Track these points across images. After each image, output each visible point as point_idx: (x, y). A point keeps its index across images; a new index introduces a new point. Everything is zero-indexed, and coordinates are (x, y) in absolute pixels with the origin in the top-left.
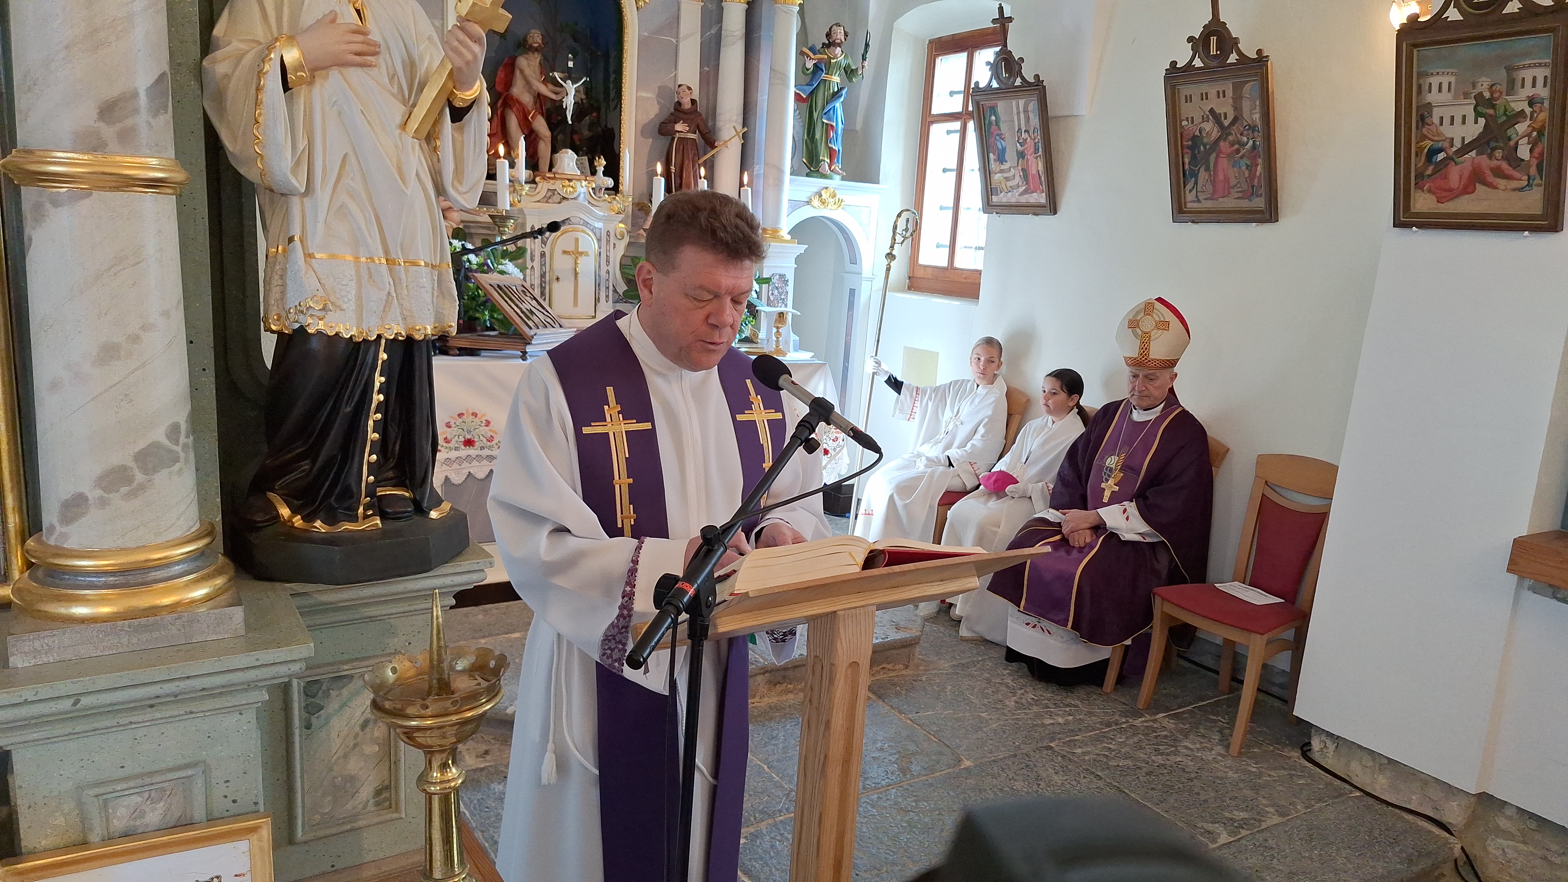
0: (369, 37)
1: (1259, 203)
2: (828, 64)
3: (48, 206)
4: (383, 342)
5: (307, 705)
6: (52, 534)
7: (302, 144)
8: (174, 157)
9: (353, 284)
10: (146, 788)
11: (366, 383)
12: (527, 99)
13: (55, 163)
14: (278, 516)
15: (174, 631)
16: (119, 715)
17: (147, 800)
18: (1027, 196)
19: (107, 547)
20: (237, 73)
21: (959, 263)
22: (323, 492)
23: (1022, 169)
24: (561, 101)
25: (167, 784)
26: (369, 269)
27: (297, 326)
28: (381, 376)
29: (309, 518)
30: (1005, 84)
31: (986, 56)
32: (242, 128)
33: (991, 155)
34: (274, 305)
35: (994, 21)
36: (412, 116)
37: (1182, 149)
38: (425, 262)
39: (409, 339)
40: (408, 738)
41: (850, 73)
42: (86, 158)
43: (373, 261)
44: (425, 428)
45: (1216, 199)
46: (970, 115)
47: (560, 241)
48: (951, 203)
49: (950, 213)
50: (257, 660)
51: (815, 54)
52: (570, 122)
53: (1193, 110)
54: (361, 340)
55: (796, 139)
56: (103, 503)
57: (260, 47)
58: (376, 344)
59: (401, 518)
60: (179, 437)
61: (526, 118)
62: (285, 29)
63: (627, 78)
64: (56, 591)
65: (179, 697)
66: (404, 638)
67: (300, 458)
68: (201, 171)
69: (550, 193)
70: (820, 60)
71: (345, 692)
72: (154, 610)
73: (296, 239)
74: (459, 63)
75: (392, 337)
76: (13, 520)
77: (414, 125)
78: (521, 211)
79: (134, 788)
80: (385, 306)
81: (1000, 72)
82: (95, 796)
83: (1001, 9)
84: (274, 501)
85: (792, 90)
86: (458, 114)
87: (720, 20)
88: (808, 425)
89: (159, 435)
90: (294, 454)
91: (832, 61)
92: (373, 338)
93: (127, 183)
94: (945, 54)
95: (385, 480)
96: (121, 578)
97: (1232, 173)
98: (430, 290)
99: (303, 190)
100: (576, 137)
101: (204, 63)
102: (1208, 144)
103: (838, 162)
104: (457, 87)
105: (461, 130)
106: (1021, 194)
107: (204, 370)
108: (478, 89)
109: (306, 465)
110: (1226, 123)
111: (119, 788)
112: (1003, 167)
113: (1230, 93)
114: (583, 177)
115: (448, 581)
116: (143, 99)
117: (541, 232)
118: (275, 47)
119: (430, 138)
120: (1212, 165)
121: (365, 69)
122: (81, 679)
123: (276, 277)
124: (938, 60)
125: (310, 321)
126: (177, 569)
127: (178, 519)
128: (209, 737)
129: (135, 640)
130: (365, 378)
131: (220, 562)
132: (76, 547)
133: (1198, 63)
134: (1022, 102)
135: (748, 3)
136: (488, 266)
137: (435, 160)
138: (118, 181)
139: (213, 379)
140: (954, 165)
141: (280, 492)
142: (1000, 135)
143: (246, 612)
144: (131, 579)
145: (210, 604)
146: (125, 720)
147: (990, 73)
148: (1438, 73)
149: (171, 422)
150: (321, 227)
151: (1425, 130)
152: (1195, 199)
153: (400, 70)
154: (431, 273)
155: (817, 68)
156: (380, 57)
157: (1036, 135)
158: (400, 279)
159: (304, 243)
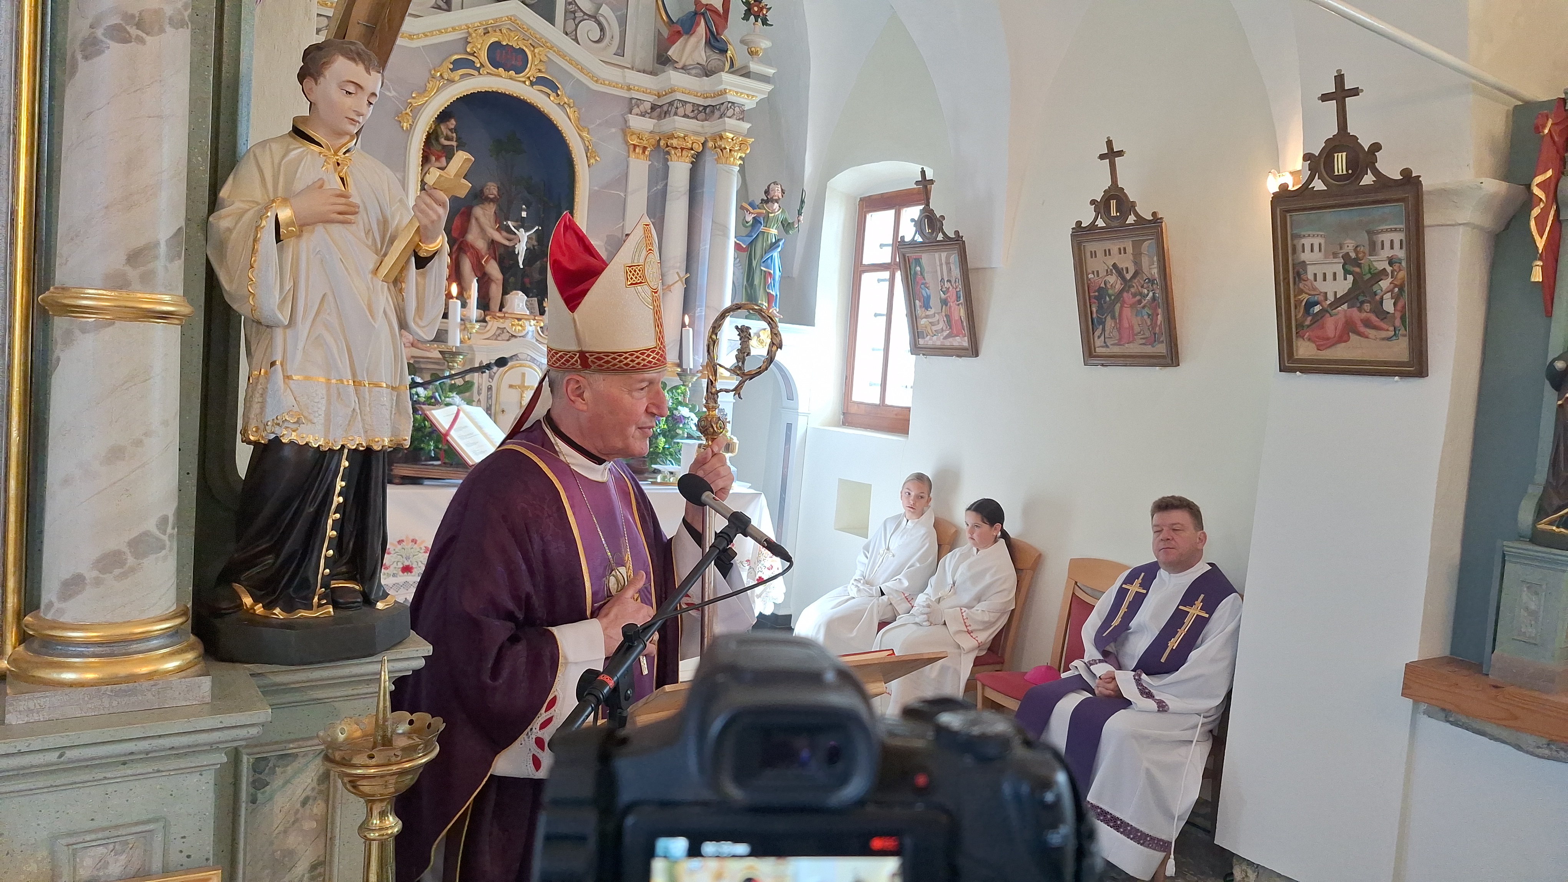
0: (350, 199)
1: (1161, 348)
2: (767, 218)
3: (77, 332)
4: (346, 451)
5: (255, 780)
6: (50, 610)
7: (288, 285)
8: (182, 293)
9: (324, 401)
10: (112, 840)
11: (329, 486)
12: (481, 245)
13: (86, 298)
14: (241, 604)
15: (150, 697)
16: (96, 770)
17: (112, 851)
18: (951, 339)
19: (97, 621)
20: (238, 227)
21: (888, 402)
22: (283, 583)
23: (946, 315)
24: (514, 247)
25: (131, 837)
26: (338, 389)
27: (272, 436)
28: (342, 480)
29: (269, 606)
30: (928, 239)
31: (913, 212)
32: (238, 272)
33: (917, 302)
34: (253, 419)
35: (917, 183)
37: (1090, 300)
38: (386, 385)
39: (369, 449)
40: (354, 787)
41: (786, 226)
42: (112, 294)
43: (342, 382)
44: (377, 528)
45: (1123, 345)
46: (898, 266)
47: (509, 376)
48: (882, 347)
49: (881, 354)
50: (222, 722)
51: (754, 208)
52: (522, 267)
53: (1098, 265)
54: (327, 449)
55: (736, 285)
56: (98, 582)
57: (259, 207)
58: (340, 454)
59: (350, 608)
60: (166, 529)
61: (480, 262)
62: (280, 193)
64: (51, 659)
65: (149, 756)
67: (265, 552)
68: (200, 305)
69: (499, 331)
70: (759, 215)
71: (289, 769)
72: (133, 678)
73: (277, 363)
74: (426, 222)
75: (354, 447)
76: (12, 601)
77: (384, 271)
78: (471, 348)
79: (101, 839)
80: (350, 420)
81: (923, 227)
82: (67, 846)
83: (923, 173)
84: (239, 591)
85: (732, 240)
86: (422, 262)
87: (666, 176)
88: (726, 536)
89: (151, 525)
90: (260, 548)
91: (770, 215)
92: (338, 448)
93: (143, 315)
94: (874, 211)
95: (339, 574)
96: (107, 649)
97: (1136, 321)
98: (389, 409)
99: (286, 323)
100: (527, 280)
101: (210, 219)
102: (1113, 295)
103: (776, 306)
104: (422, 241)
105: (424, 276)
106: (946, 338)
107: (188, 474)
108: (440, 242)
109: (269, 559)
110: (1128, 277)
111: (89, 839)
112: (928, 313)
113: (1130, 250)
114: (533, 317)
116: (163, 249)
117: (488, 366)
118: (272, 206)
119: (397, 281)
120: (1117, 314)
121: (345, 225)
122: (68, 734)
123: (258, 395)
124: (869, 216)
125: (285, 432)
126: (155, 643)
127: (160, 598)
128: (171, 795)
129: (115, 703)
130: (328, 482)
131: (191, 639)
132: (71, 621)
133: (1100, 223)
134: (944, 255)
135: (692, 163)
136: (436, 399)
137: (400, 300)
138: (137, 313)
139: (195, 482)
140: (885, 311)
141: (243, 584)
142: (925, 284)
143: (213, 681)
144: (116, 650)
145: (183, 674)
146: (100, 776)
147: (915, 228)
148: (1309, 236)
149: (161, 514)
150: (299, 355)
151: (1301, 285)
152: (1103, 344)
153: (375, 227)
154: (391, 394)
155: (756, 221)
156: (359, 216)
157: (957, 284)
158: (364, 398)
159: (284, 367)
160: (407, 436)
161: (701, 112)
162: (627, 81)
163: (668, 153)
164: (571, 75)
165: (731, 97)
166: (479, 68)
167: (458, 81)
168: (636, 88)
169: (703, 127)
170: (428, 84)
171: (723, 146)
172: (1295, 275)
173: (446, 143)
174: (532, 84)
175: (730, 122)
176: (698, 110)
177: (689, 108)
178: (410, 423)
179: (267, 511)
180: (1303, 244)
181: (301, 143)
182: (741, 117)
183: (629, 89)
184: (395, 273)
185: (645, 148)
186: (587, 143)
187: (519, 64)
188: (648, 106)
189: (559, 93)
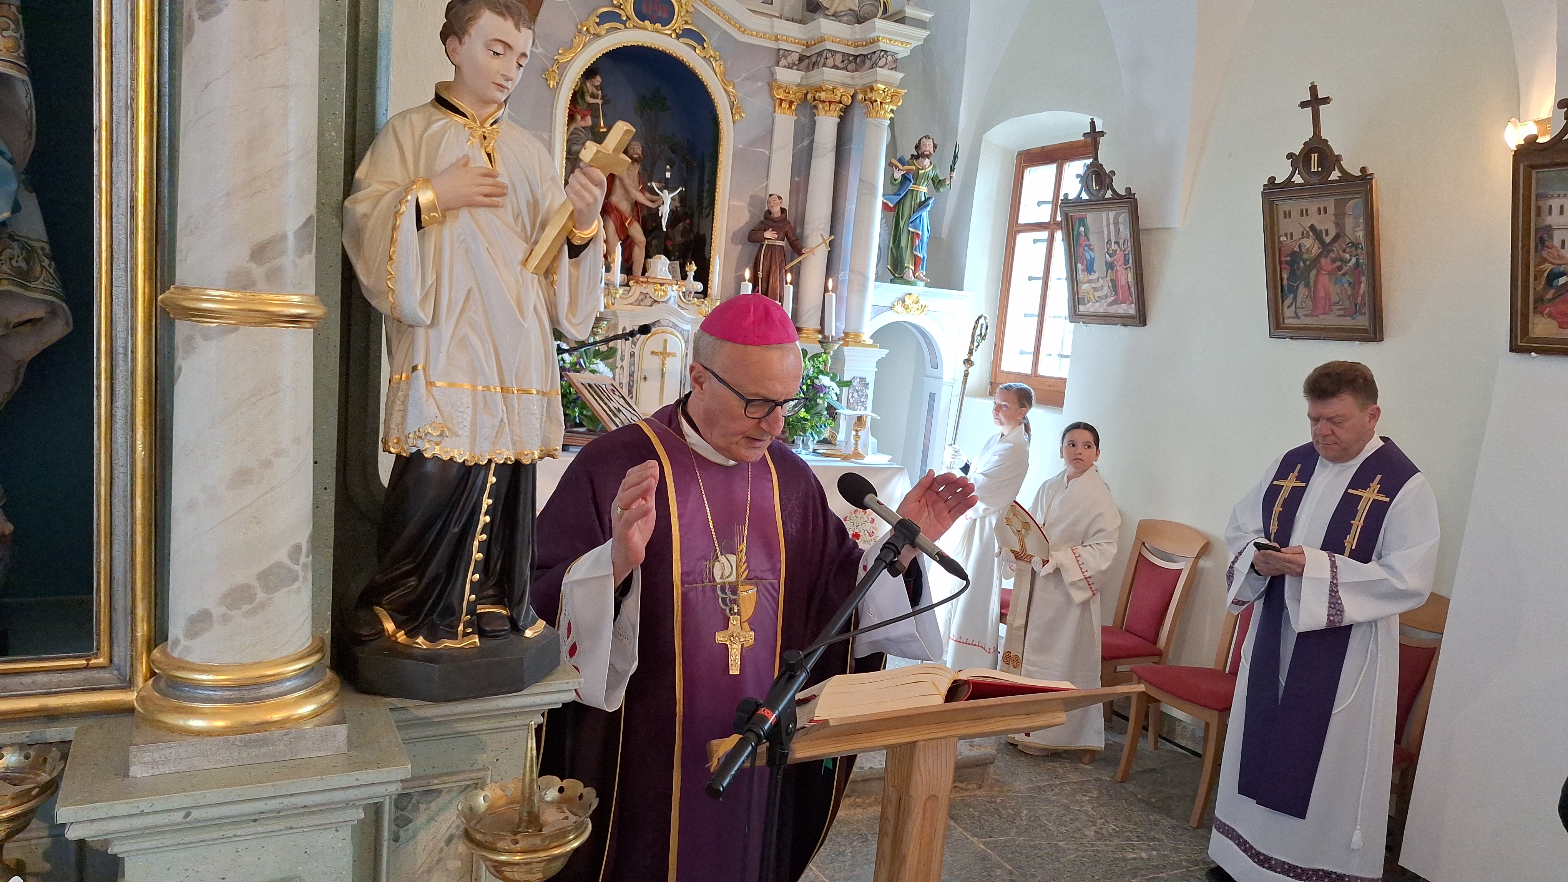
0: (497, 179)
1: (1362, 321)
2: (917, 176)
3: (199, 339)
4: (493, 466)
5: (397, 819)
6: (177, 647)
7: (431, 280)
8: (314, 293)
9: (469, 411)
11: (474, 504)
12: (625, 208)
14: (382, 630)
15: (282, 747)
16: (225, 828)
18: (1115, 306)
19: (226, 662)
20: (376, 213)
21: (1043, 371)
22: (427, 608)
23: (1111, 280)
24: (657, 209)
26: (484, 396)
27: (414, 450)
28: (488, 498)
29: (412, 634)
30: (1094, 196)
31: (1076, 168)
32: (376, 265)
33: (1079, 265)
34: (394, 429)
35: (1085, 135)
36: (533, 253)
37: (1280, 265)
38: (537, 391)
39: (518, 463)
41: (937, 183)
42: (236, 295)
43: (489, 389)
45: (1316, 316)
46: (1059, 225)
47: (651, 342)
48: (1036, 311)
49: (1035, 320)
50: (357, 780)
51: (903, 165)
52: (665, 229)
53: (1292, 227)
54: (473, 464)
56: (225, 619)
57: (399, 189)
58: (486, 469)
59: (500, 636)
60: (300, 558)
61: (624, 225)
62: (422, 173)
63: (721, 188)
64: (176, 703)
65: (280, 814)
66: (493, 754)
67: (408, 574)
68: (336, 302)
69: (643, 297)
70: (908, 171)
71: (433, 806)
72: (265, 725)
73: (419, 367)
74: (580, 205)
75: (502, 462)
76: (141, 631)
77: (534, 262)
78: (615, 314)
80: (497, 432)
81: (1090, 184)
83: (1093, 124)
84: (381, 615)
85: (880, 199)
86: (575, 251)
87: (812, 132)
88: (893, 547)
89: (282, 556)
90: (403, 570)
91: (923, 171)
92: (484, 463)
93: (271, 319)
94: (1034, 165)
95: (484, 598)
96: (236, 693)
97: (1334, 290)
98: (539, 417)
99: (429, 323)
100: (668, 243)
101: (346, 203)
102: (1308, 260)
103: (923, 269)
104: (577, 226)
105: (578, 265)
106: (1110, 305)
107: (326, 489)
108: (596, 227)
109: (412, 581)
110: (1328, 240)
112: (1091, 277)
113: (1331, 209)
115: (538, 699)
116: (291, 241)
117: (631, 334)
118: (412, 190)
119: (548, 273)
120: (1312, 282)
121: (492, 209)
122: (193, 793)
123: (398, 403)
124: (1027, 171)
125: (428, 446)
126: (289, 685)
127: (293, 636)
128: (305, 852)
129: (245, 754)
130: (474, 499)
131: (327, 677)
132: (198, 661)
133: (1298, 179)
134: (1112, 214)
135: (840, 117)
136: (581, 365)
137: (552, 294)
138: (264, 318)
139: (333, 498)
140: (1040, 273)
141: (385, 606)
142: (1089, 246)
143: (349, 730)
144: (246, 694)
145: (316, 720)
146: (230, 833)
147: (1080, 186)
148: (1559, 196)
149: (294, 542)
150: (443, 356)
151: (1544, 254)
152: (1293, 315)
153: (524, 210)
154: (542, 400)
155: (905, 178)
156: (507, 198)
157: (1126, 246)
158: (513, 406)
159: (427, 371)
160: (559, 446)
161: (851, 62)
162: (776, 31)
163: (816, 107)
164: (718, 26)
165: (883, 46)
166: (626, 21)
167: (605, 36)
168: (785, 38)
169: (853, 78)
170: (574, 40)
171: (874, 98)
172: (1538, 241)
173: (592, 101)
174: (678, 37)
175: (882, 73)
176: (848, 59)
177: (839, 58)
178: (561, 431)
179: (409, 532)
180: (1551, 206)
181: (447, 116)
182: (894, 66)
183: (777, 39)
184: (547, 263)
185: (791, 103)
186: (732, 98)
187: (665, 16)
188: (796, 57)
189: (705, 46)
